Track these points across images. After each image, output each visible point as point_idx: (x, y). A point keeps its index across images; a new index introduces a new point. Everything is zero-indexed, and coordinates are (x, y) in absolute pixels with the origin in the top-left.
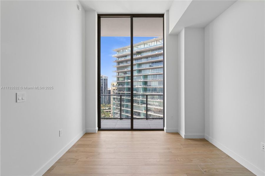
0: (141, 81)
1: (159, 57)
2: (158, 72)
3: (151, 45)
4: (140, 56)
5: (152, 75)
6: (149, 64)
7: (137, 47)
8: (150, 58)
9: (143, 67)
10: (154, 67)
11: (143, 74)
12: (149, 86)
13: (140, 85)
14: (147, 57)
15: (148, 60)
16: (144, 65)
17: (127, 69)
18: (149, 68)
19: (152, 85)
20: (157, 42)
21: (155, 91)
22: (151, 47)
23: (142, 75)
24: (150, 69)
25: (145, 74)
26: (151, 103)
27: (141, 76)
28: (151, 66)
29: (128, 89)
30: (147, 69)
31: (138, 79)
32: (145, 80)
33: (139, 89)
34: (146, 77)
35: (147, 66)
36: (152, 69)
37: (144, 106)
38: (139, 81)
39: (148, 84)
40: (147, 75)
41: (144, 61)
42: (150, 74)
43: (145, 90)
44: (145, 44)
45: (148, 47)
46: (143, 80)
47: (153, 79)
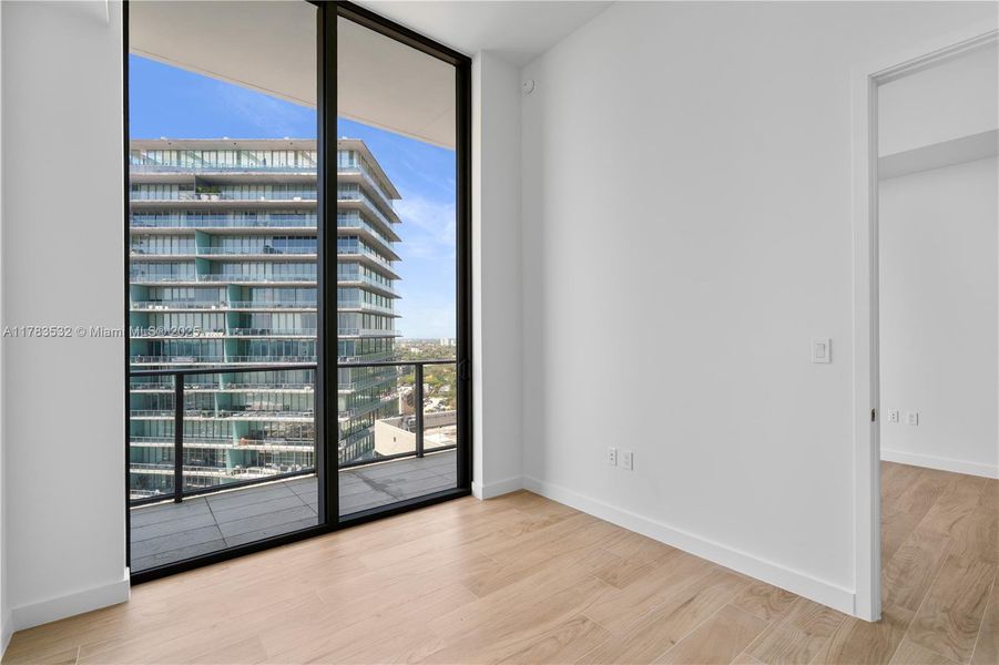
0: (226, 309)
1: (308, 216)
2: (299, 275)
3: (269, 163)
4: (215, 199)
5: (273, 287)
6: (261, 241)
7: (199, 154)
8: (267, 216)
9: (229, 250)
10: (285, 255)
11: (232, 279)
12: (262, 332)
13: (213, 326)
14: (251, 211)
15: (256, 224)
16: (238, 242)
17: (141, 252)
18: (263, 255)
19: (275, 328)
20: (296, 158)
21: (288, 353)
22: (272, 169)
23: (225, 287)
24: (264, 261)
25: (241, 283)
26: (265, 403)
27: (219, 287)
28: (272, 251)
29: (146, 350)
30: (250, 261)
31: (206, 303)
32: (241, 306)
33: (212, 347)
34: (243, 292)
35: (254, 249)
36: (274, 262)
37: (236, 422)
38: (213, 308)
39: (257, 324)
40: (251, 288)
41: (234, 224)
42: (266, 282)
43: (242, 349)
44: (239, 152)
45: (256, 170)
46: (233, 306)
47: (279, 306)
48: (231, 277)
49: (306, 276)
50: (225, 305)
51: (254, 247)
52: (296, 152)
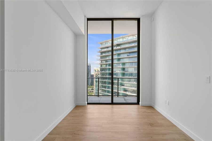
1: (135, 48)
2: (133, 60)
3: (128, 39)
4: (119, 47)
5: (129, 63)
6: (127, 54)
7: (117, 40)
8: (128, 49)
9: (122, 56)
10: (131, 56)
11: (122, 62)
12: (127, 71)
13: (119, 70)
14: (125, 49)
15: (126, 51)
16: (123, 55)
17: (109, 58)
18: (127, 57)
19: (129, 71)
20: (133, 37)
21: (131, 75)
22: (129, 40)
23: (121, 63)
24: (127, 58)
25: (123, 62)
26: (127, 85)
27: (120, 63)
28: (128, 56)
29: (109, 74)
30: (125, 58)
31: (118, 66)
32: (123, 67)
33: (119, 74)
34: (124, 64)
35: (125, 56)
36: (129, 58)
37: (122, 88)
38: (119, 67)
39: (126, 70)
40: (125, 63)
41: (122, 51)
42: (127, 62)
43: (123, 74)
44: (123, 38)
45: (126, 41)
46: (122, 67)
47: (130, 66)
48: (122, 61)
49: (135, 60)
50: (121, 66)
51: (125, 55)
52: (133, 36)
